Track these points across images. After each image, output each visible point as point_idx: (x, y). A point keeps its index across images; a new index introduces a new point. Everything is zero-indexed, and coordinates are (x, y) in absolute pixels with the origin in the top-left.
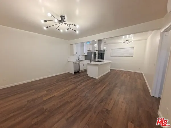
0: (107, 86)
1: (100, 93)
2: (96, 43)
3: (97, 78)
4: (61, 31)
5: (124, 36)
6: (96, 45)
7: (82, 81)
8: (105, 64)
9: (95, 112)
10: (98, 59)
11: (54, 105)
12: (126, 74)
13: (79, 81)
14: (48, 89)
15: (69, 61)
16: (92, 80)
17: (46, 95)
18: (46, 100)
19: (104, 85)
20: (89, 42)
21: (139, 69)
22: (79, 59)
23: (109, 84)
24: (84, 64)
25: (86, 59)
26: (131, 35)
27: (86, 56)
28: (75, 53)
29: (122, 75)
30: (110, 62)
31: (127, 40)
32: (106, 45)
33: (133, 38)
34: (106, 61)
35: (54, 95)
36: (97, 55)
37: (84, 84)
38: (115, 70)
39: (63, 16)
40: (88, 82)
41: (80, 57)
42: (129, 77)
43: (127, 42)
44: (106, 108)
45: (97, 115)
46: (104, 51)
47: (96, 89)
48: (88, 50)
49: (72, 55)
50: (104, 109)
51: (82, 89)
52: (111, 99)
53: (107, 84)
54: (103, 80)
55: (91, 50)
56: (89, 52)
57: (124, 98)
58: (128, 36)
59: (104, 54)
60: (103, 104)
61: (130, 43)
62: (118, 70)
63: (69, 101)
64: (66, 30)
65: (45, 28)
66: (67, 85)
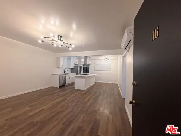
0: (93, 95)
1: (88, 100)
2: (83, 58)
3: (84, 89)
4: (55, 45)
5: (104, 56)
6: (83, 60)
7: (70, 94)
8: (90, 76)
9: (86, 114)
10: (83, 72)
11: (45, 117)
12: (107, 85)
13: (66, 94)
14: (31, 105)
15: (53, 73)
16: (79, 92)
17: (31, 111)
18: (32, 115)
19: (91, 94)
20: (76, 57)
21: (116, 81)
22: (65, 72)
23: (95, 93)
24: (70, 77)
25: (72, 72)
26: (109, 56)
27: (72, 69)
28: (61, 66)
29: (104, 86)
30: (94, 76)
31: (106, 58)
32: (91, 60)
33: (110, 57)
34: (91, 74)
35: (42, 109)
36: (82, 69)
37: (72, 96)
38: (99, 82)
39: (61, 36)
40: (76, 93)
41: (66, 70)
42: (109, 87)
43: (106, 59)
44: (94, 109)
45: (88, 115)
46: (89, 65)
47: (85, 98)
48: (74, 64)
49: (58, 68)
50: (93, 111)
51: (71, 100)
52: (97, 104)
53: (93, 93)
54: (90, 90)
55: (77, 63)
56: (75, 65)
57: (106, 101)
58: (106, 56)
59: (89, 68)
60: (91, 108)
61: (108, 61)
62: (101, 82)
63: (61, 111)
64: (60, 46)
65: (40, 42)
66: (54, 98)
